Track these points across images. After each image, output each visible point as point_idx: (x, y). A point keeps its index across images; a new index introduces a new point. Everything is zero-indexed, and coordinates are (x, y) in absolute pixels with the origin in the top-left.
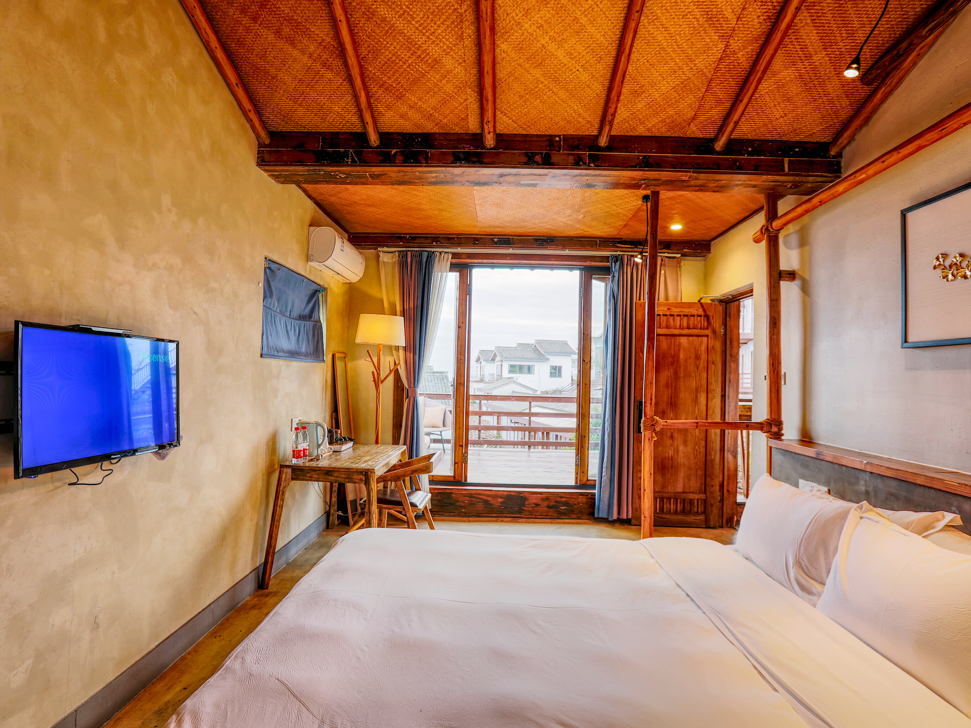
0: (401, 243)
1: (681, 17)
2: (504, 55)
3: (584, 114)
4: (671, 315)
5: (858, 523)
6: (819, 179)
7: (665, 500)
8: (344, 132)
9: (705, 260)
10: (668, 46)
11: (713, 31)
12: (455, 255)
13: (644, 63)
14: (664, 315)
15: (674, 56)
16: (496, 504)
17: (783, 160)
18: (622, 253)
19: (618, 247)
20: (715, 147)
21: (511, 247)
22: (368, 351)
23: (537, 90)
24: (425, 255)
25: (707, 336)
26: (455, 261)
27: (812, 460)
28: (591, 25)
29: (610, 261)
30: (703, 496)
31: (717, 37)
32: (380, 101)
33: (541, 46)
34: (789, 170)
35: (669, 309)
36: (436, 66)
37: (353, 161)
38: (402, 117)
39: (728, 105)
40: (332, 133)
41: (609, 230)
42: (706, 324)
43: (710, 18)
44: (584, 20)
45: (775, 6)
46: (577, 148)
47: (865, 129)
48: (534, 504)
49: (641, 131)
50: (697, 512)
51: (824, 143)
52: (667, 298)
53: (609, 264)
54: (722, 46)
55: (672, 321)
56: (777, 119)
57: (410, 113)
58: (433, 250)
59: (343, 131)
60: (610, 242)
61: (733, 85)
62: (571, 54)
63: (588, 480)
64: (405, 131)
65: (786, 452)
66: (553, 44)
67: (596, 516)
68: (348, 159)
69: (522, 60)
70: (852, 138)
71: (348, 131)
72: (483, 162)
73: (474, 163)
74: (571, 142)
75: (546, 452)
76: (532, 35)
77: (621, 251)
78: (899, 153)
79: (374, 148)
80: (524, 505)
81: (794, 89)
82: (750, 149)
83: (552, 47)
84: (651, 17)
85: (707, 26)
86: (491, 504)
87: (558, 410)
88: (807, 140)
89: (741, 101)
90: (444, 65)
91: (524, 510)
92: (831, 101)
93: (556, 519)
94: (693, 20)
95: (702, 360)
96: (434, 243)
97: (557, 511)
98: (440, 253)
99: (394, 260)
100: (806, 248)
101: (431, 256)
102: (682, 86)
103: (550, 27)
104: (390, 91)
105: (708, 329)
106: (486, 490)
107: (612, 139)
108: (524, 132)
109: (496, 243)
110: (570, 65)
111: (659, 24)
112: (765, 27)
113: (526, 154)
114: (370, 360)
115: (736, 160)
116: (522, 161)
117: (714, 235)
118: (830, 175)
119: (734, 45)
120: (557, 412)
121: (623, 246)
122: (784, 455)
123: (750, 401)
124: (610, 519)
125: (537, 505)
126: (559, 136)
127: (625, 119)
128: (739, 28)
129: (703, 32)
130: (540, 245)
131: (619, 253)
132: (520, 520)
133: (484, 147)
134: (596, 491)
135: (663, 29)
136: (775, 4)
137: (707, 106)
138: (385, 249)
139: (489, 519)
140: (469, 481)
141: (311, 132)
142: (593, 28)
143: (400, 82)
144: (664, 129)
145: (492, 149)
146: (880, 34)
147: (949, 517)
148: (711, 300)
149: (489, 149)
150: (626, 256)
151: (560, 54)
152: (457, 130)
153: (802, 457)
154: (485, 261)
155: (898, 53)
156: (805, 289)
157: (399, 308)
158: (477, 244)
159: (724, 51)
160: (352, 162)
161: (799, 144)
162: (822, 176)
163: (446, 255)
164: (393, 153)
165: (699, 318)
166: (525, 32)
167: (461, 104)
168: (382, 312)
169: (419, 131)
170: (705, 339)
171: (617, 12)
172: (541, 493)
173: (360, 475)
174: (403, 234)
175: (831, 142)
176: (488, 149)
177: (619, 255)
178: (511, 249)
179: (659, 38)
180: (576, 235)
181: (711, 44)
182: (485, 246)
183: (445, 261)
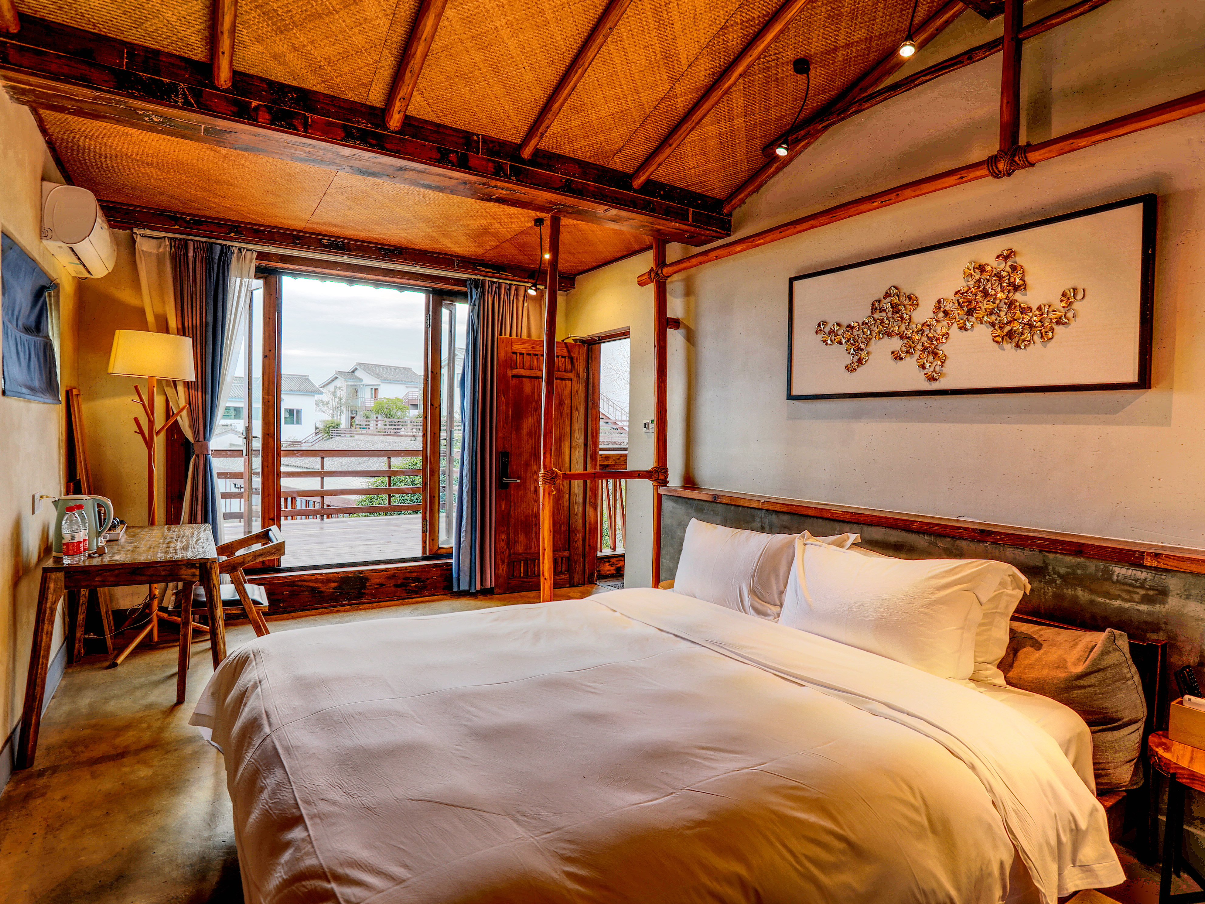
0: (177, 227)
1: (642, 47)
2: (446, 23)
3: (513, 118)
4: (535, 355)
5: (804, 550)
6: (714, 234)
7: (529, 562)
8: (168, 53)
9: (567, 295)
10: (622, 71)
11: (665, 70)
12: (261, 256)
13: (594, 80)
14: (528, 354)
15: (623, 82)
16: (328, 590)
17: (688, 210)
18: (482, 278)
19: (479, 270)
20: (633, 184)
21: (347, 254)
22: (136, 387)
23: (471, 75)
24: (218, 249)
25: (571, 380)
26: (262, 263)
27: (707, 504)
28: (556, 24)
29: (468, 286)
30: (567, 553)
31: (666, 77)
32: (249, 27)
33: (493, 27)
34: (693, 221)
35: (533, 348)
36: (352, 8)
37: (186, 102)
38: (275, 57)
39: (654, 144)
40: (147, 49)
41: (476, 249)
42: (570, 366)
43: (667, 57)
44: (550, 16)
45: (721, 65)
46: (496, 154)
47: (754, 195)
48: (377, 584)
49: (566, 150)
50: (561, 571)
51: (719, 199)
52: (529, 335)
53: (466, 289)
54: (667, 87)
55: (535, 362)
56: (690, 169)
57: (290, 56)
58: (229, 243)
59: (166, 50)
60: (469, 262)
61: (664, 126)
62: (524, 48)
63: (439, 549)
64: (272, 78)
65: (677, 499)
66: (508, 29)
67: (455, 589)
68: (177, 96)
69: (465, 36)
70: (743, 201)
71: (177, 53)
72: (385, 148)
73: (372, 146)
74: (491, 145)
75: (346, 522)
76: (488, 11)
77: (481, 276)
78: (795, 228)
79: (222, 91)
80: (364, 587)
81: (712, 144)
82: (662, 193)
83: (505, 33)
84: (616, 37)
85: (661, 63)
86: (321, 592)
87: (307, 468)
88: (706, 193)
89: (670, 145)
90: (363, 10)
91: (364, 593)
92: (735, 164)
93: (405, 599)
94: (652, 53)
95: (566, 406)
96: (232, 235)
97: (406, 590)
98: (240, 250)
99: (161, 250)
100: (692, 299)
101: (226, 251)
102: (621, 114)
103: (512, 10)
104: (270, 19)
105: (571, 372)
106: (308, 575)
107: (537, 152)
108: (437, 121)
109: (325, 246)
110: (518, 59)
111: (621, 46)
112: (707, 81)
113: (439, 149)
114: (137, 399)
115: (650, 202)
116: (434, 156)
117: (581, 268)
118: (723, 232)
119: (678, 89)
120: (305, 470)
121: (484, 269)
122: (676, 502)
123: (626, 449)
124: (473, 591)
125: (381, 585)
126: (478, 135)
127: (554, 134)
128: (688, 75)
129: (656, 68)
130: (384, 256)
131: (478, 277)
132: (361, 607)
133: (386, 128)
134: (453, 561)
135: (623, 53)
136: (722, 63)
137: (636, 141)
138: (147, 232)
139: (320, 611)
140: (283, 565)
141: (106, 36)
142: (557, 28)
143: (290, 11)
144: (588, 154)
145: (396, 132)
146: (786, 116)
147: (853, 537)
148: (573, 340)
149: (392, 132)
150: (487, 282)
151: (511, 44)
152: (350, 96)
153: (696, 502)
154: (304, 268)
155: (796, 138)
156: (691, 338)
157: (173, 323)
158: (298, 244)
159: (668, 92)
160: (184, 104)
161: (701, 196)
162: (716, 231)
163: (249, 253)
164: (253, 105)
165: (563, 360)
166: (482, 5)
167: (368, 65)
168: (144, 327)
169: (294, 83)
170: (569, 383)
171: (586, 20)
172: (385, 570)
173: (190, 568)
174: (180, 213)
175: (725, 200)
176: (390, 132)
177: (479, 280)
178: (345, 257)
179: (617, 60)
180: (431, 250)
181: (660, 81)
182: (309, 249)
183: (247, 261)
